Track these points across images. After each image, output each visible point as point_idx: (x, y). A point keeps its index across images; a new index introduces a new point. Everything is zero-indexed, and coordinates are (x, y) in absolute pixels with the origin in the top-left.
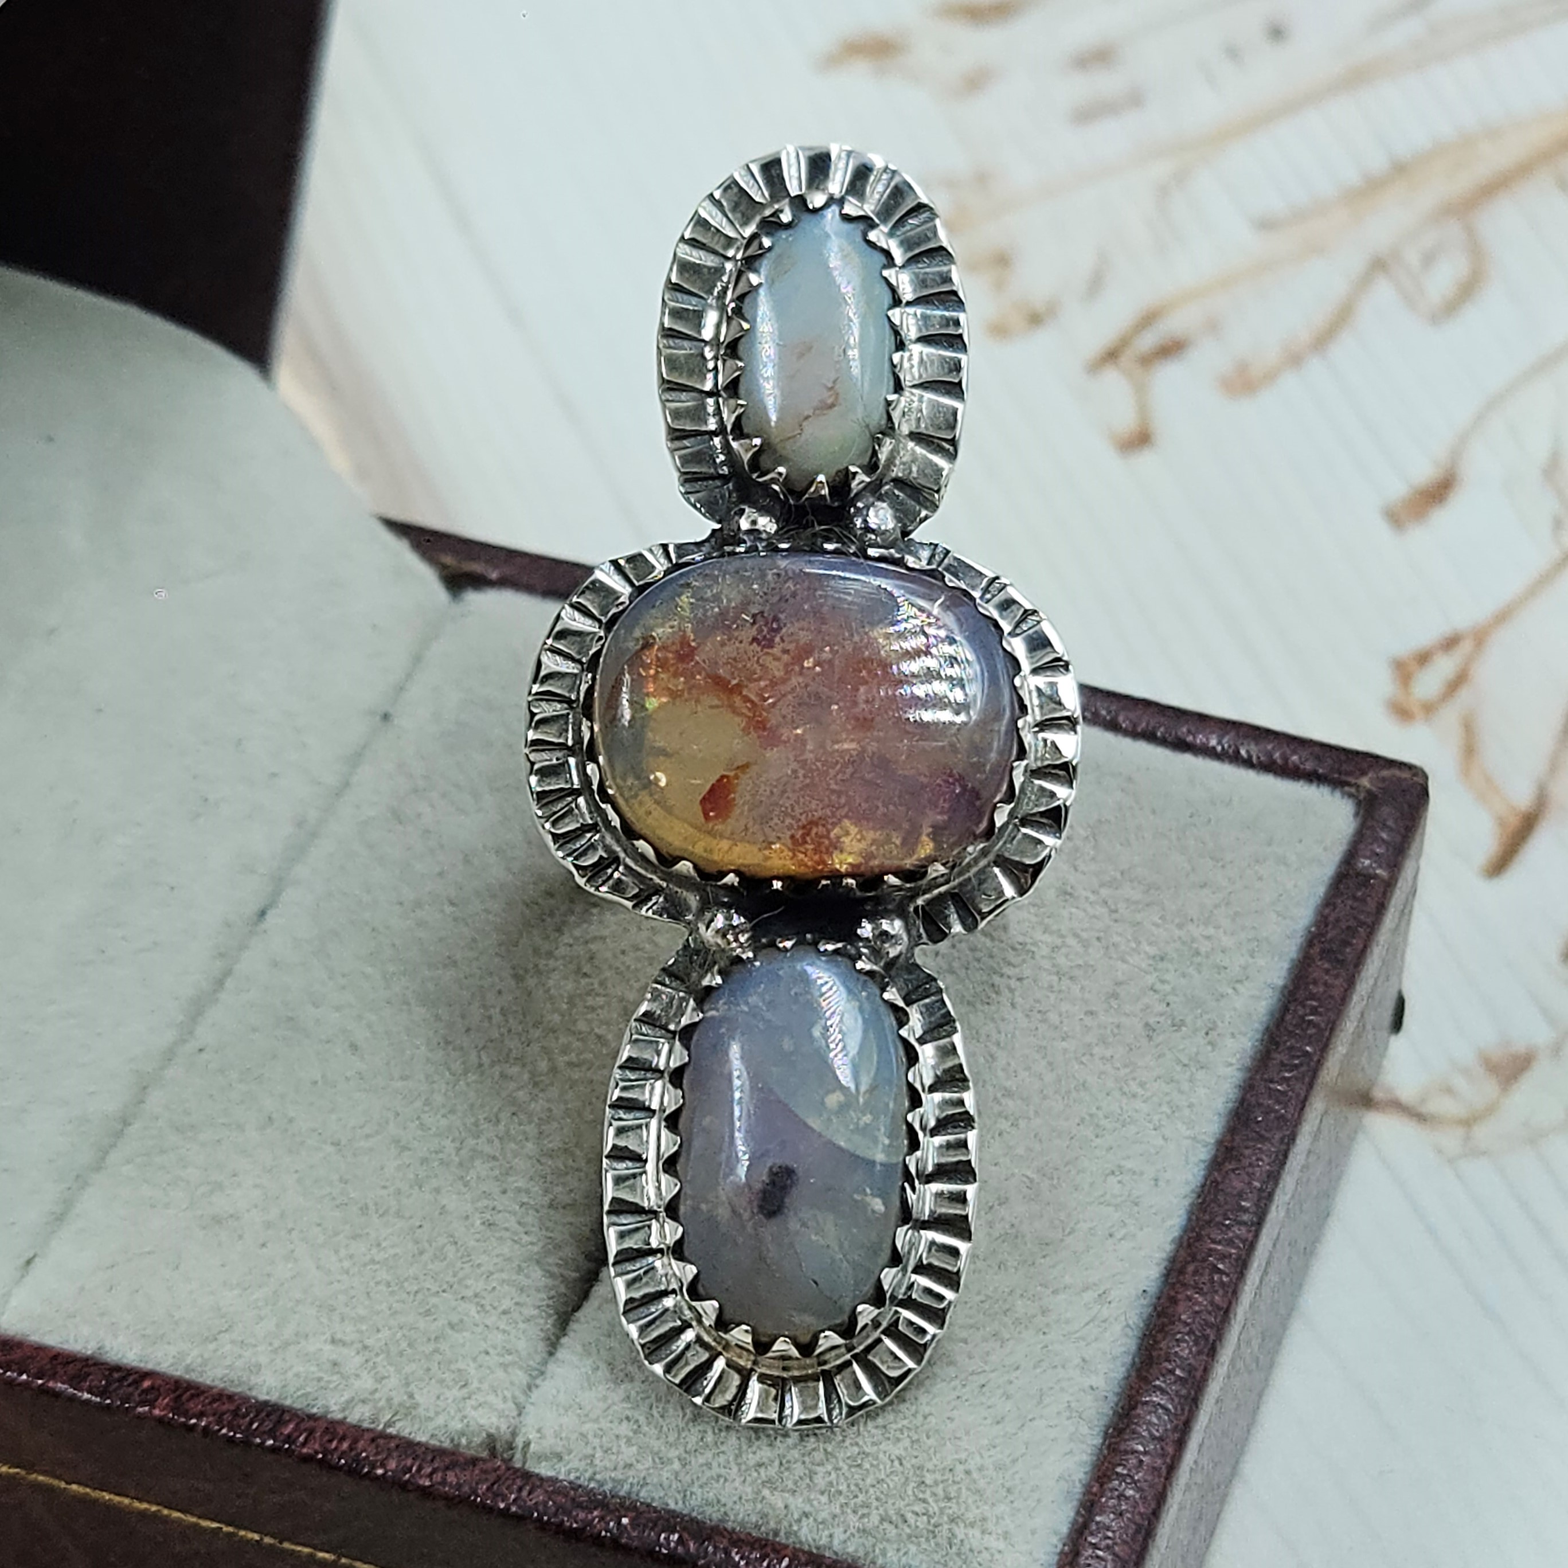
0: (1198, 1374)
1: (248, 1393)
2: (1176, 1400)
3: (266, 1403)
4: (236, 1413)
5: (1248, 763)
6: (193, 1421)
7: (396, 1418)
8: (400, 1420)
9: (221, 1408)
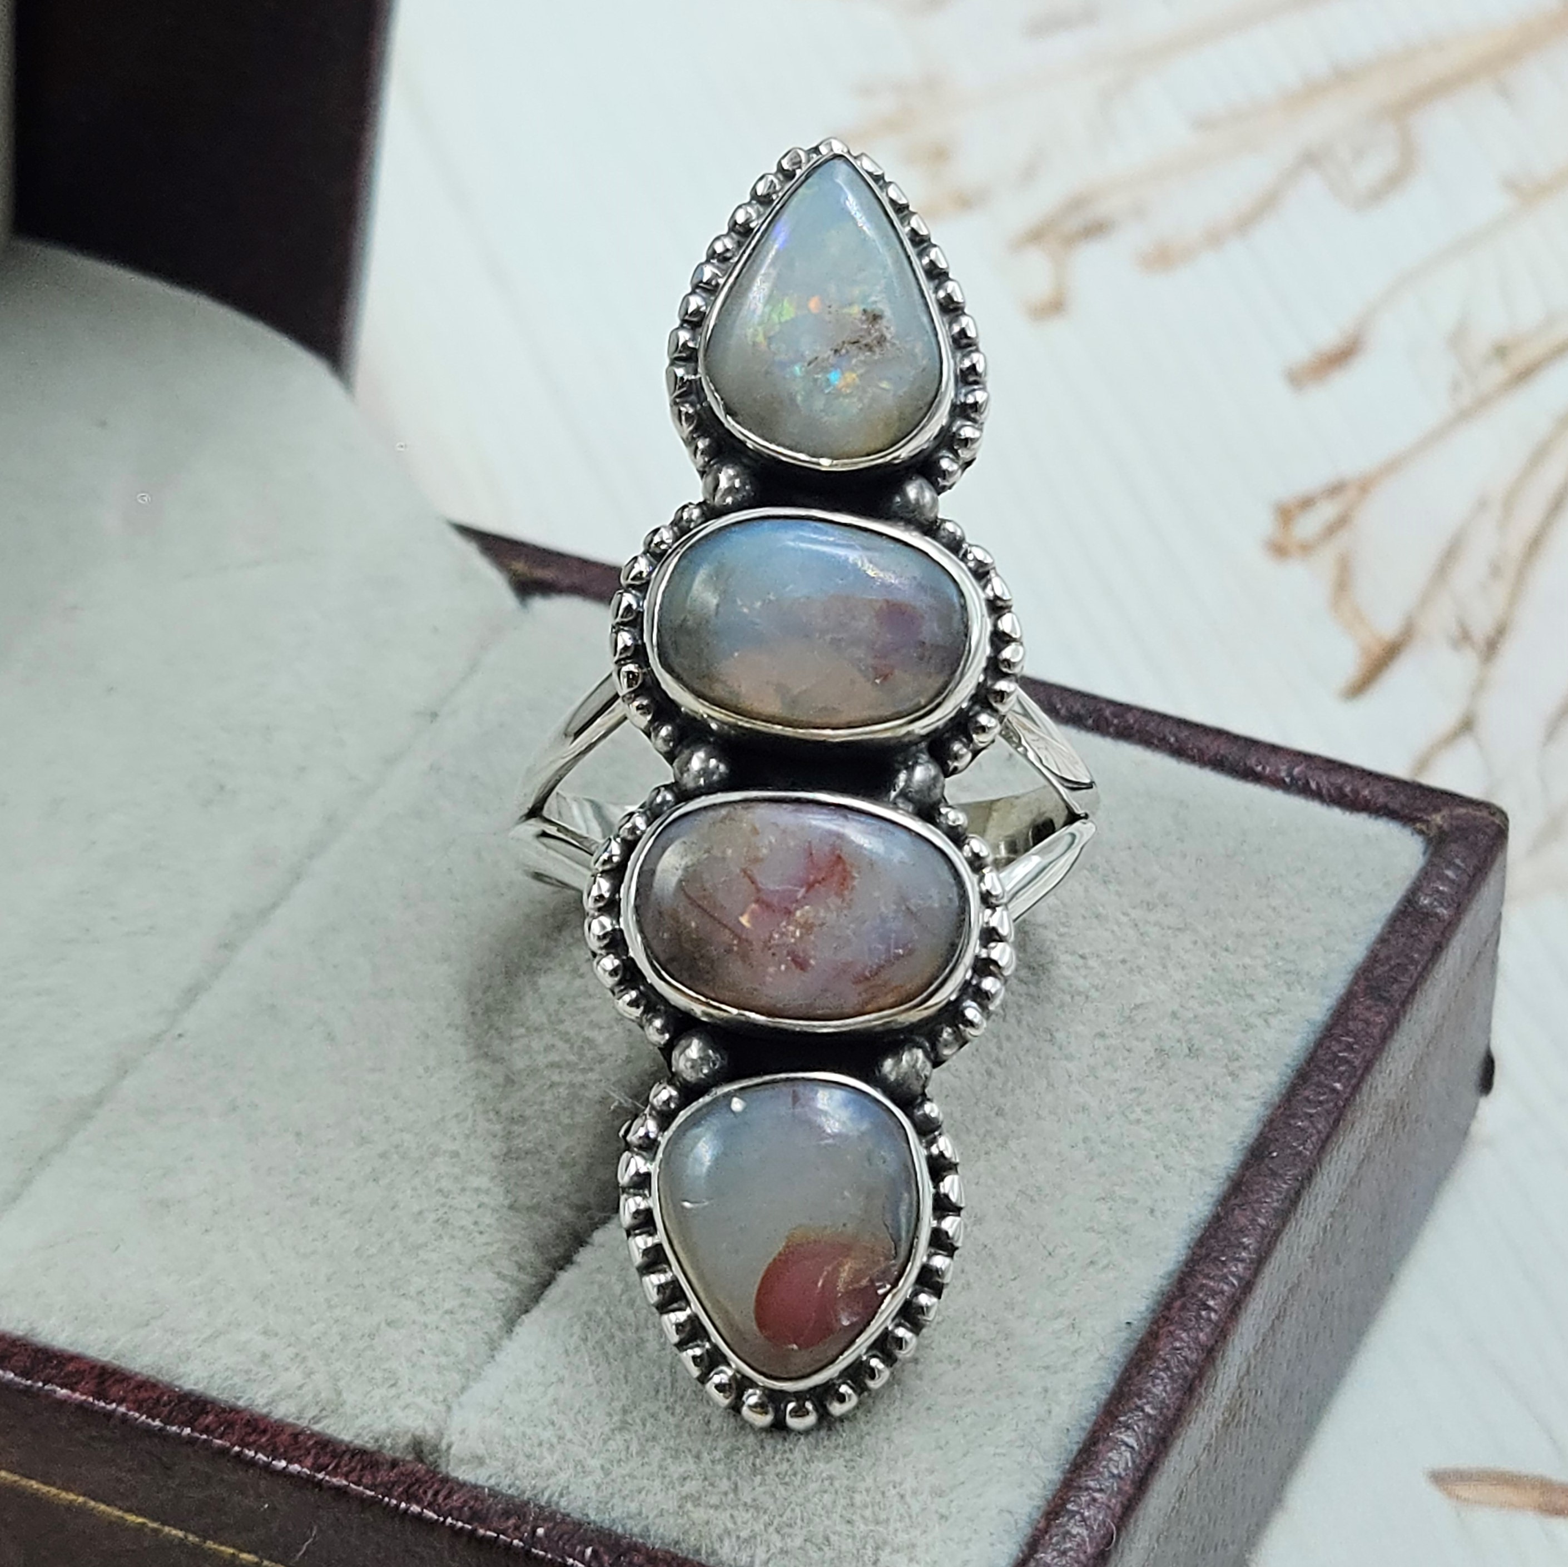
1: (174, 1382)
2: (1142, 1438)
3: (191, 1393)
4: (159, 1400)
5: (1317, 796)
6: (112, 1407)
7: (324, 1413)
8: (326, 1417)
9: (143, 1395)
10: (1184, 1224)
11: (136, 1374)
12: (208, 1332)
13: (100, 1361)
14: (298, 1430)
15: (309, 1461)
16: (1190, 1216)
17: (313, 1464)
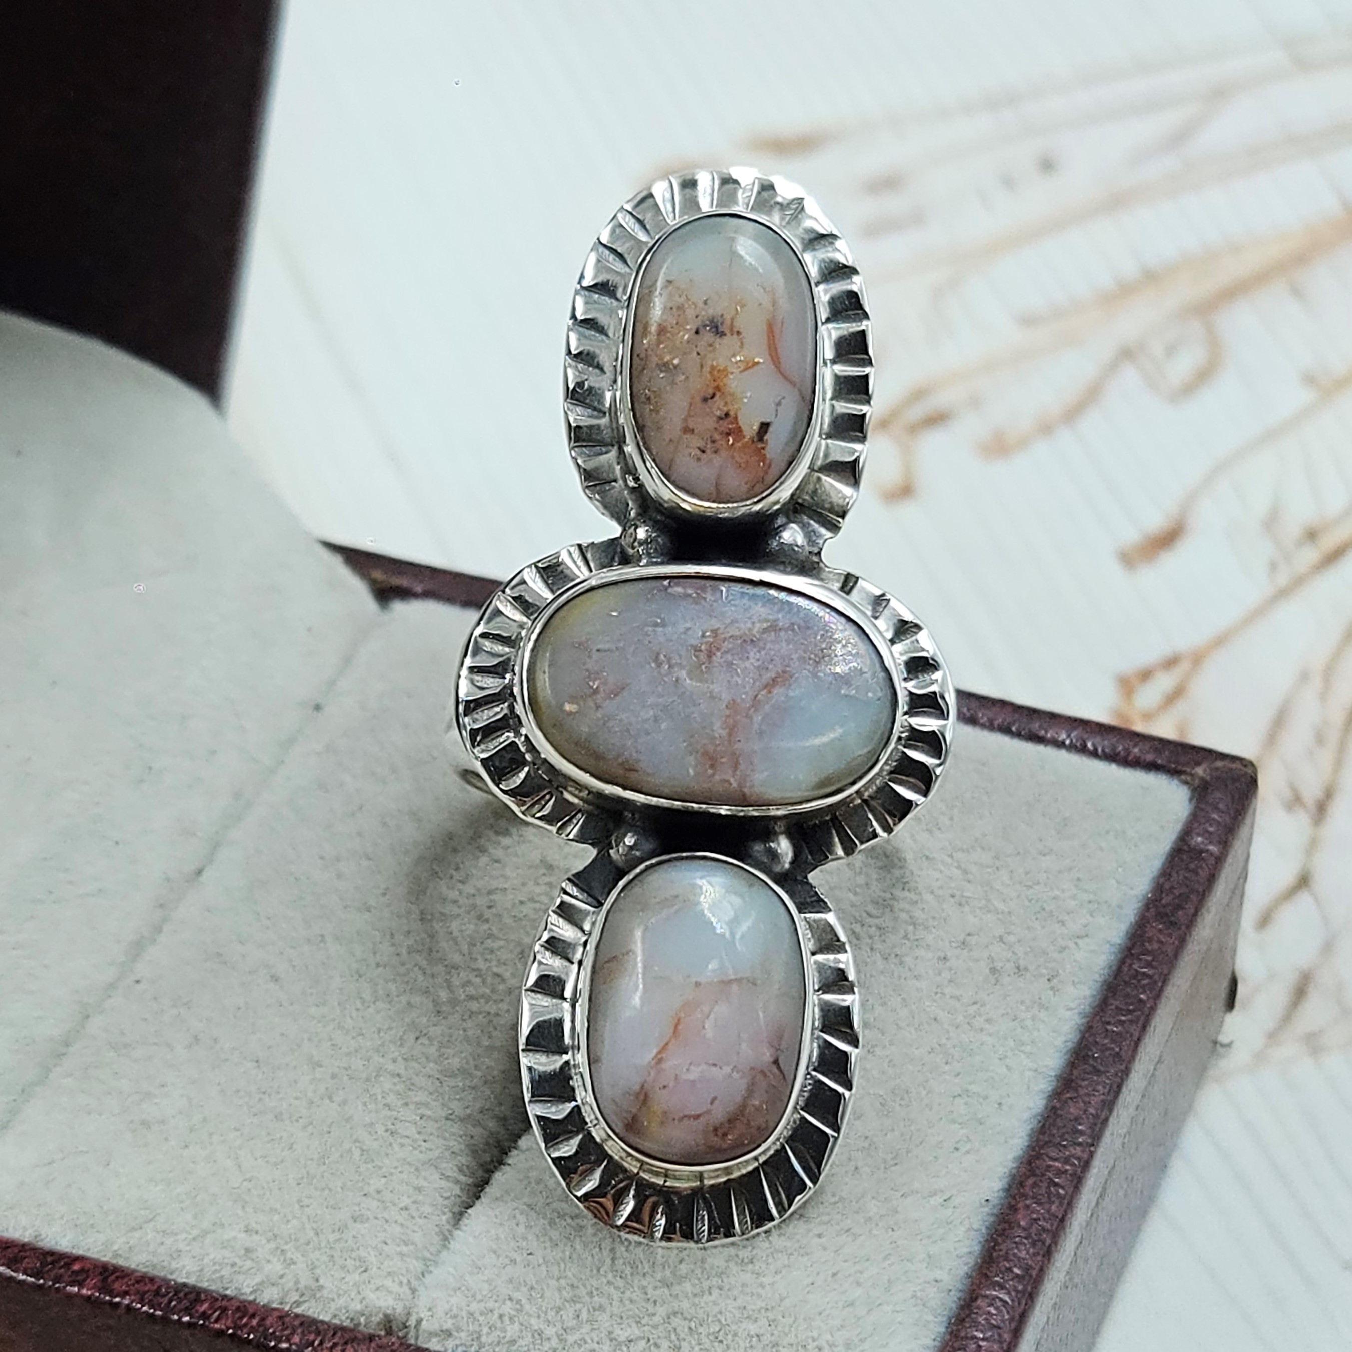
0: (1034, 1273)
1: (170, 1277)
2: (1013, 1294)
3: (185, 1285)
4: (157, 1293)
5: (1094, 754)
6: (117, 1300)
7: (304, 1297)
8: (305, 1302)
9: (143, 1288)
10: (1026, 1115)
11: (134, 1271)
12: (195, 1232)
13: (99, 1260)
14: (283, 1314)
16: (1028, 1110)
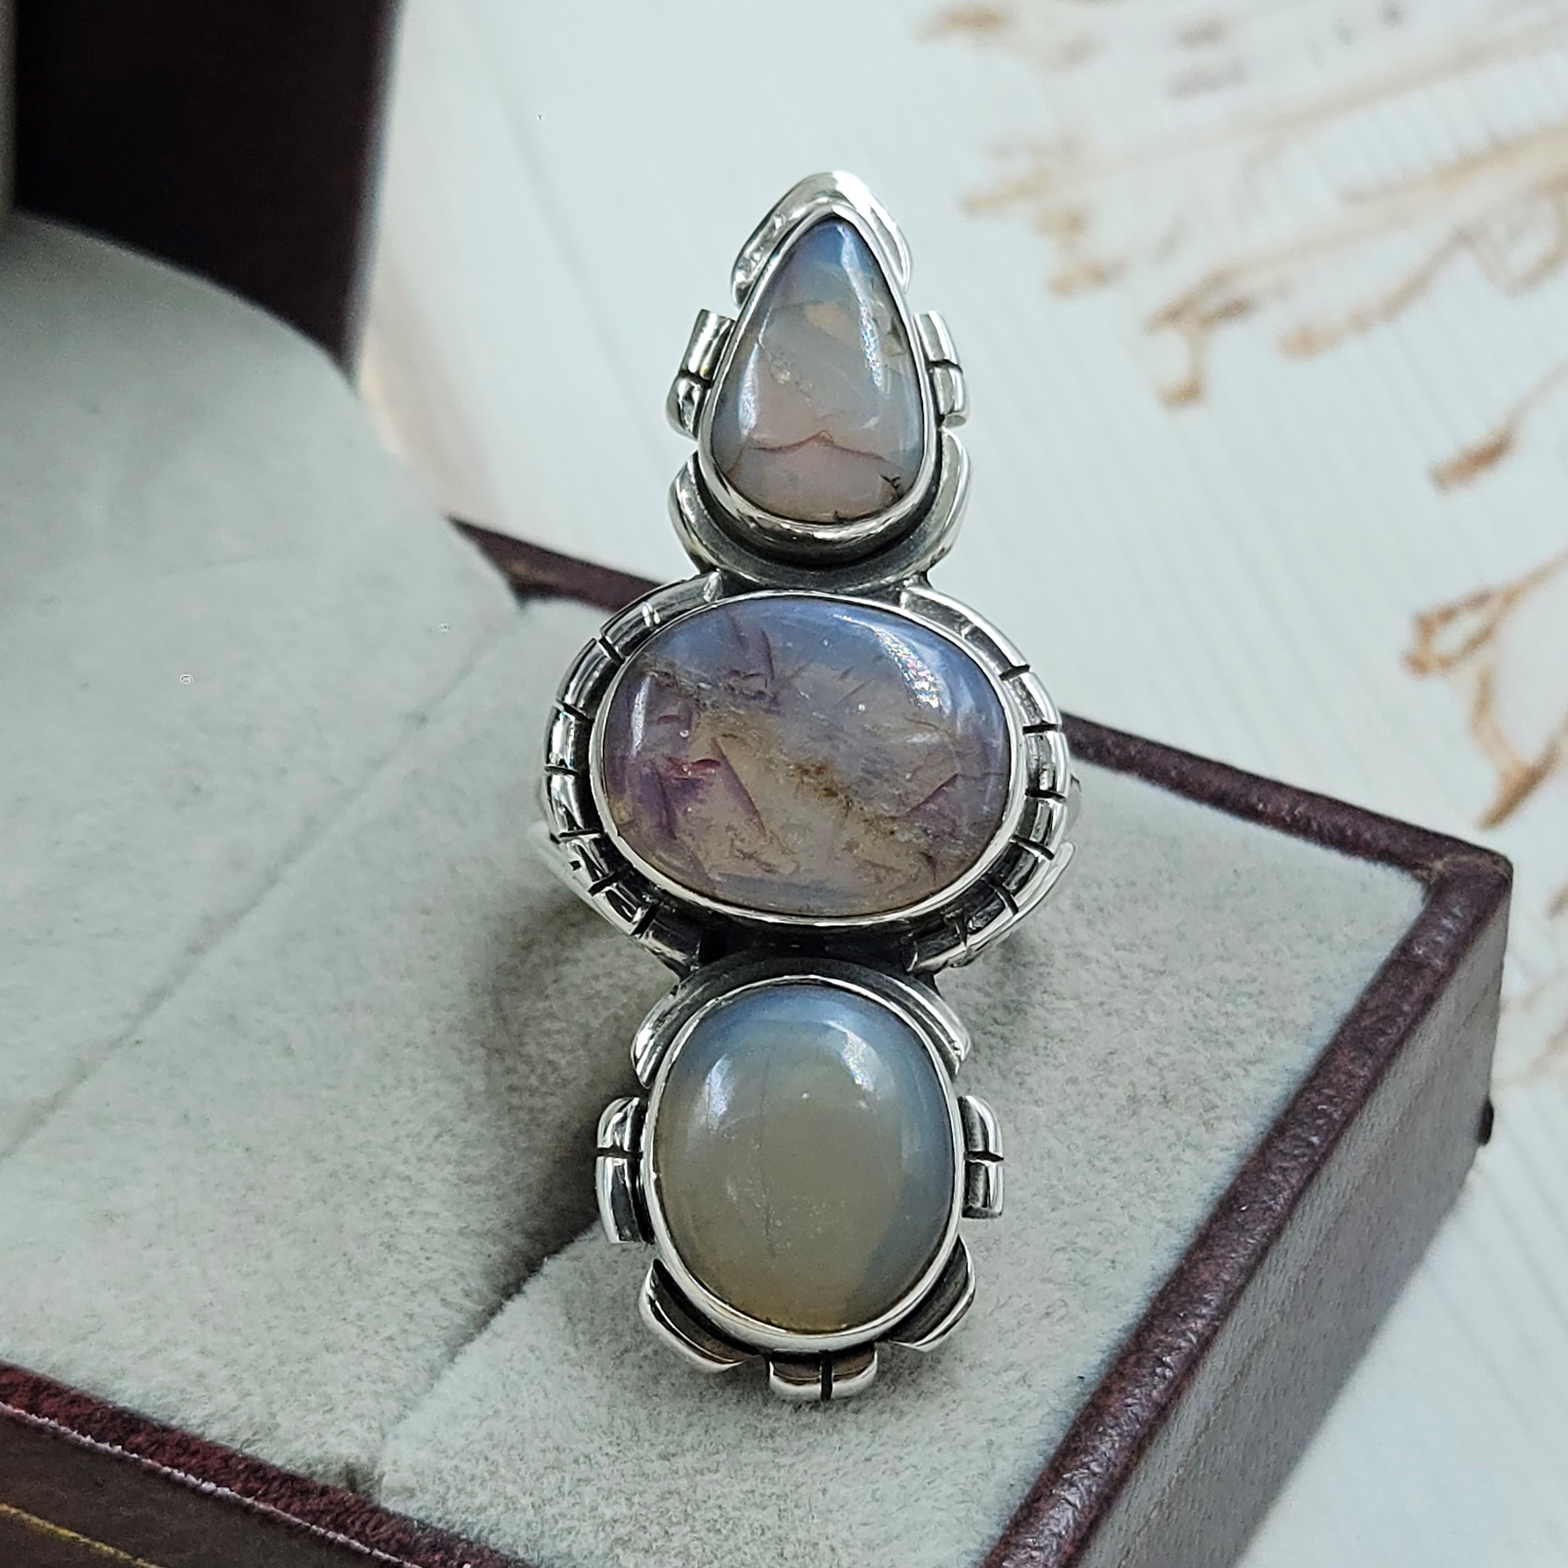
2: (1086, 1495)
3: (124, 1411)
5: (1318, 837)
7: (256, 1438)
8: (259, 1440)
9: (75, 1410)
10: (1147, 1277)
11: (72, 1389)
12: (144, 1350)
13: (34, 1373)
14: (231, 1452)
15: (239, 1485)
16: (1153, 1269)
17: (243, 1487)
